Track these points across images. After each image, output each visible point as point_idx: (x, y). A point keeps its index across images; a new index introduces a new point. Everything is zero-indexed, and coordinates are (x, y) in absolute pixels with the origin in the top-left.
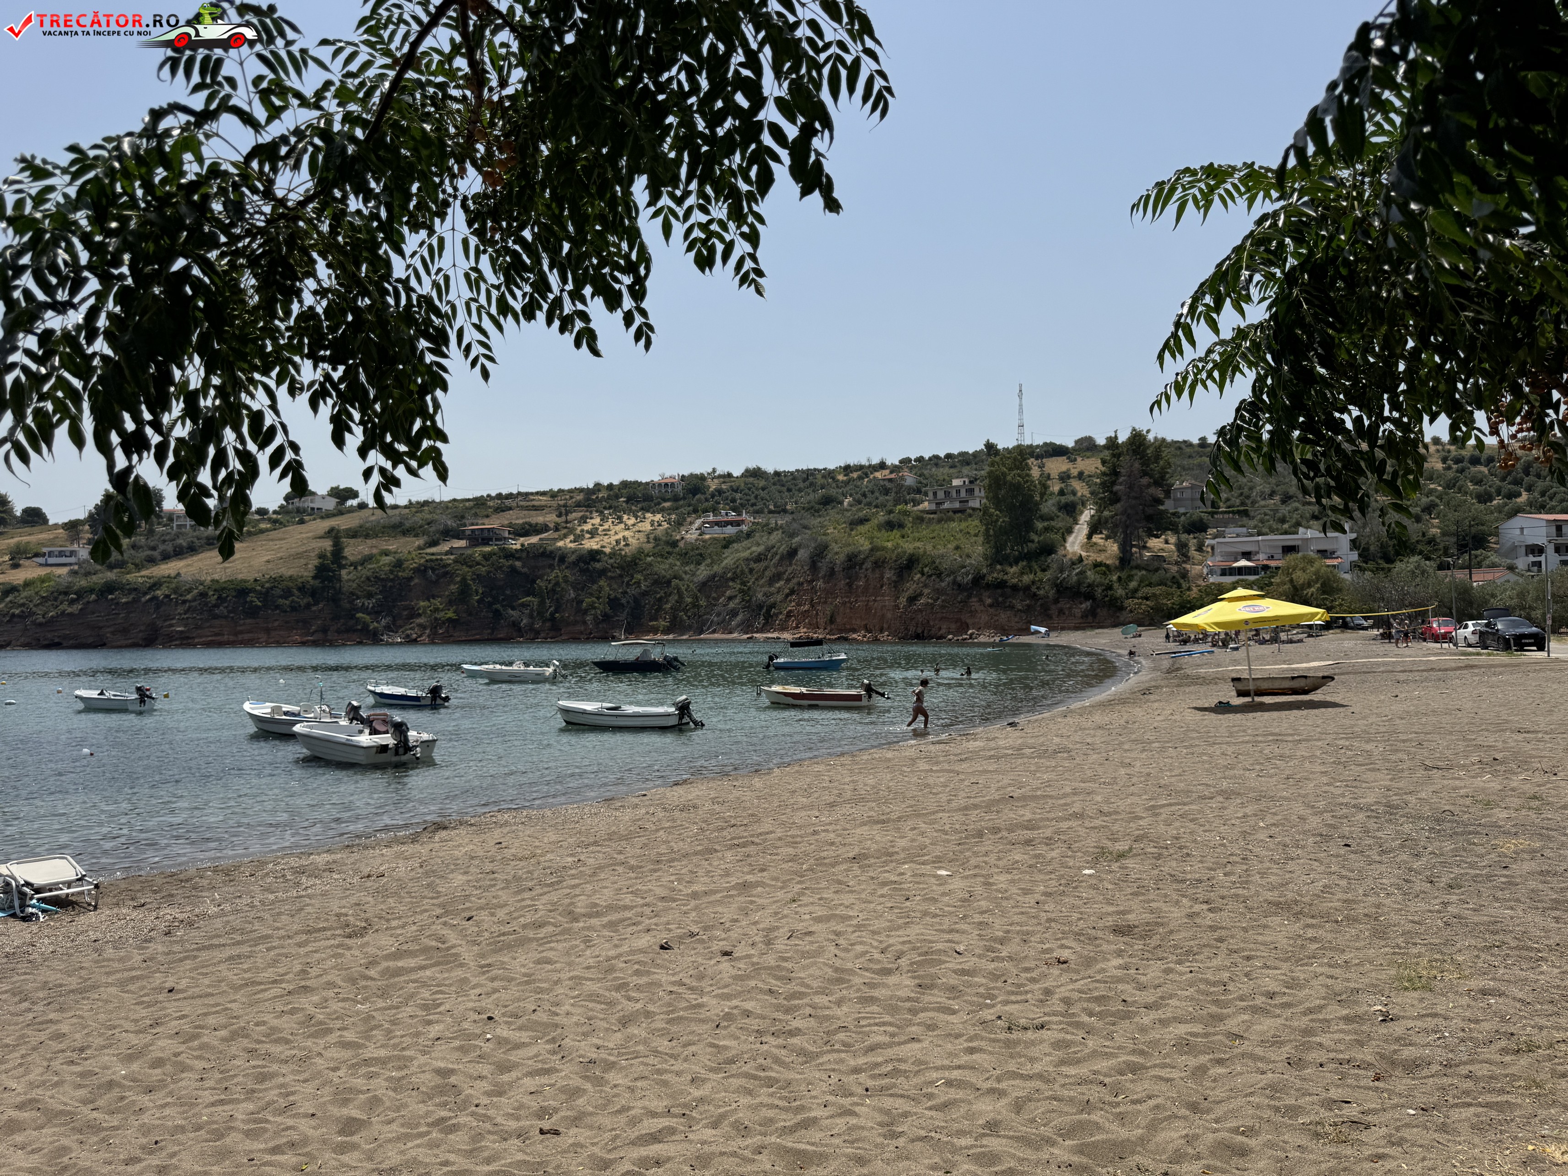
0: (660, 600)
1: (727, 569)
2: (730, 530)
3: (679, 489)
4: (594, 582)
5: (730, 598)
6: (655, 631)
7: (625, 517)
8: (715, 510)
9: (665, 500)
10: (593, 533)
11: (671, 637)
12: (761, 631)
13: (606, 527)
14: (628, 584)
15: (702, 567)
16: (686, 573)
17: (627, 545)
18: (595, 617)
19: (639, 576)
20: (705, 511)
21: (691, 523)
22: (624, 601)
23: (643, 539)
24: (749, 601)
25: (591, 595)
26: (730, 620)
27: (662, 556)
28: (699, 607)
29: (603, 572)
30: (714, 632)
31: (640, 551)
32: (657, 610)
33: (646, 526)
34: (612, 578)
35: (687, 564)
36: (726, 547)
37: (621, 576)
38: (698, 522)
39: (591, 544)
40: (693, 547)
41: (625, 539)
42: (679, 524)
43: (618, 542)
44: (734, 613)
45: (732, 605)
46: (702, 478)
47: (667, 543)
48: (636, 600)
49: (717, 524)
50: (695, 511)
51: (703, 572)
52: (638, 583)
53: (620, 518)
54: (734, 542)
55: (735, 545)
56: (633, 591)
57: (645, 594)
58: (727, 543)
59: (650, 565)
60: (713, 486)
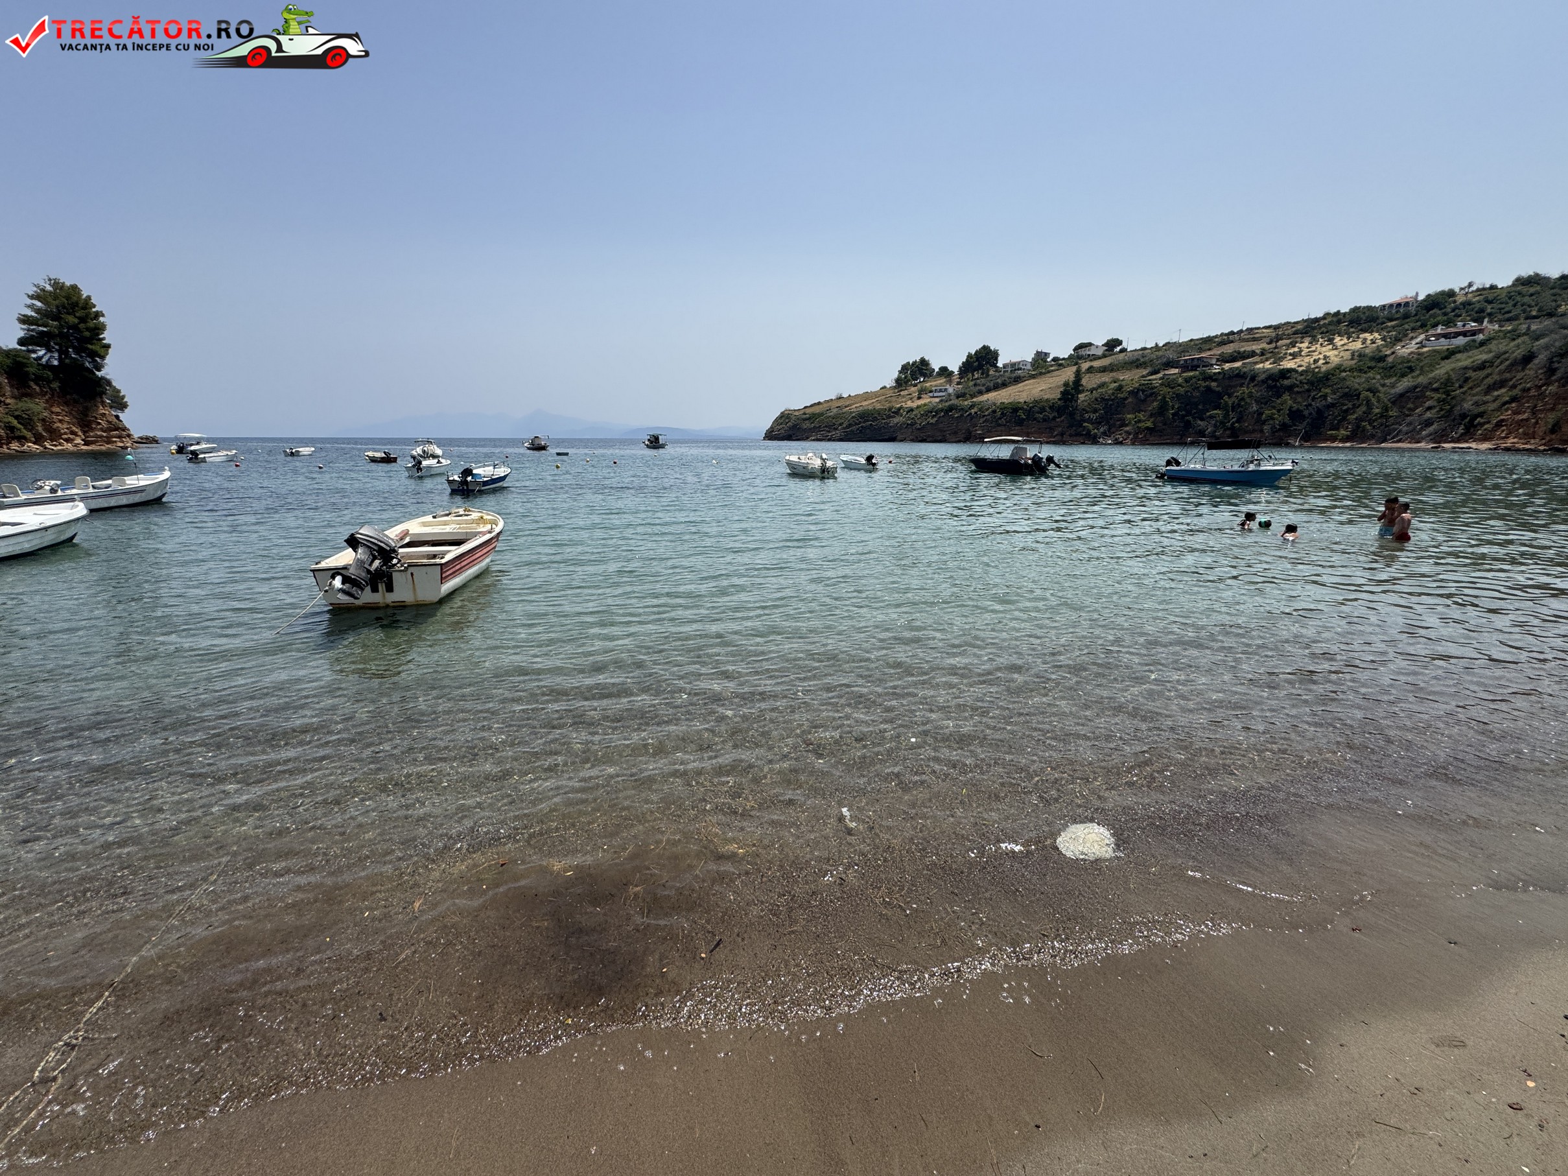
0: (1347, 411)
1: (1436, 380)
2: (1461, 341)
3: (1412, 309)
4: (1279, 396)
5: (1429, 408)
6: (1333, 439)
7: (1337, 339)
8: (1448, 323)
9: (1391, 320)
10: (1294, 356)
11: (1348, 444)
12: (1458, 441)
13: (1313, 348)
14: (1314, 399)
15: (1405, 379)
16: (1383, 385)
17: (1327, 363)
18: (1273, 427)
19: (1328, 391)
20: (1435, 326)
21: (1412, 338)
22: (1306, 413)
23: (1347, 355)
24: (1450, 411)
25: (1274, 407)
26: (1422, 429)
27: (1361, 371)
28: (1388, 417)
29: (1290, 389)
30: (1399, 441)
31: (1339, 368)
32: (1340, 421)
33: (1358, 345)
34: (1298, 392)
35: (1390, 376)
36: (1447, 358)
37: (1309, 391)
38: (1422, 337)
39: (1289, 364)
40: (1405, 360)
41: (1325, 357)
42: (1398, 340)
43: (1316, 361)
44: (1428, 423)
45: (1428, 415)
46: (1451, 294)
47: (1373, 359)
48: (1319, 411)
49: (1445, 336)
50: (1423, 326)
51: (1405, 384)
52: (1325, 397)
53: (1331, 341)
54: (1460, 352)
55: (1459, 356)
56: (1318, 404)
57: (1333, 405)
58: (1450, 354)
59: (1344, 379)
60: (1460, 299)
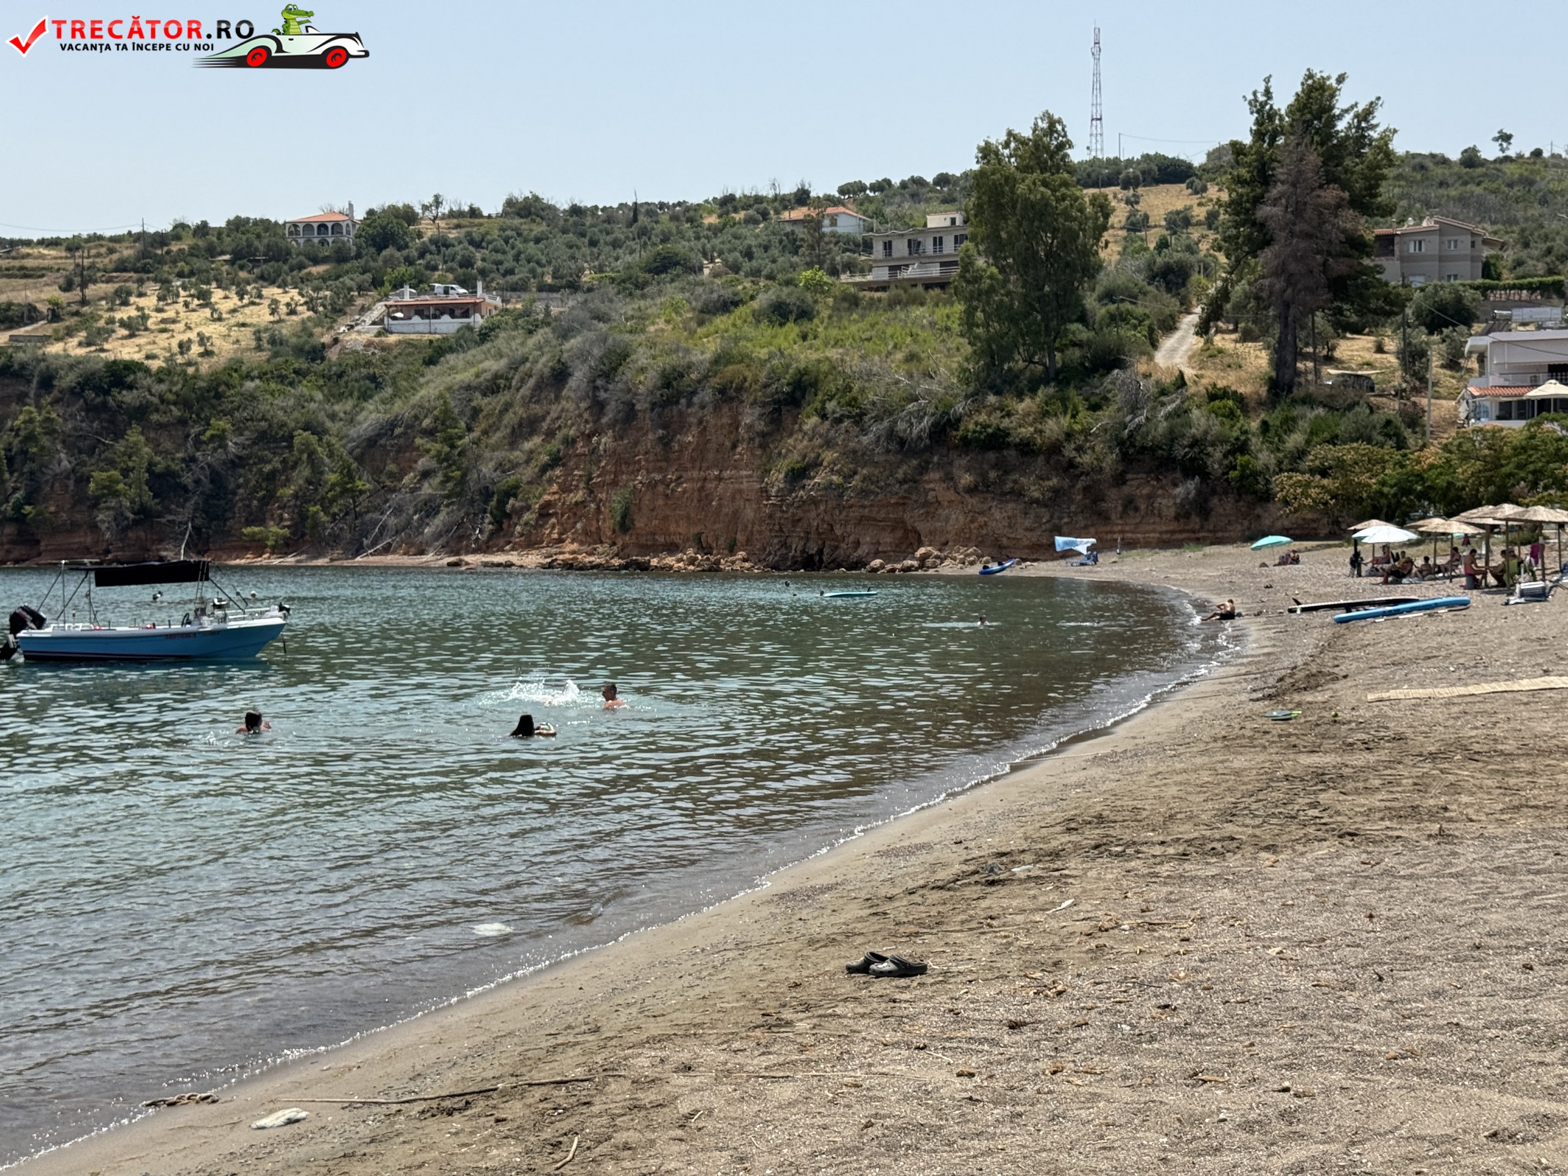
0: (272, 476)
1: (423, 410)
2: (447, 325)
3: (349, 240)
4: (119, 435)
5: (426, 475)
6: (258, 546)
7: (217, 295)
8: (420, 283)
9: (316, 261)
10: (134, 328)
11: (290, 560)
12: (485, 548)
13: (170, 314)
14: (198, 443)
15: (370, 405)
16: (333, 417)
17: (208, 353)
18: (119, 516)
19: (223, 424)
20: (397, 285)
21: (363, 310)
22: (187, 479)
23: (246, 338)
24: (462, 481)
25: (112, 463)
26: (422, 523)
27: (282, 378)
28: (356, 494)
29: (140, 413)
30: (387, 550)
31: (234, 367)
32: (265, 501)
33: (261, 315)
34: (160, 426)
35: (340, 397)
36: (431, 361)
37: (183, 422)
38: (379, 309)
39: (124, 350)
40: (360, 360)
41: (203, 339)
42: (337, 311)
43: (184, 347)
44: (429, 509)
45: (427, 489)
46: (408, 216)
47: (299, 351)
48: (216, 477)
49: (421, 311)
50: (377, 283)
51: (371, 416)
52: (220, 438)
53: (204, 296)
54: (451, 350)
55: (451, 358)
56: (208, 457)
57: (237, 463)
58: (435, 353)
59: (252, 397)
60: (429, 231)
